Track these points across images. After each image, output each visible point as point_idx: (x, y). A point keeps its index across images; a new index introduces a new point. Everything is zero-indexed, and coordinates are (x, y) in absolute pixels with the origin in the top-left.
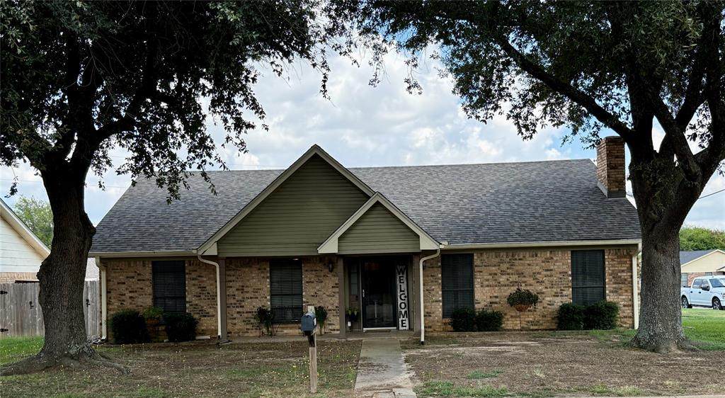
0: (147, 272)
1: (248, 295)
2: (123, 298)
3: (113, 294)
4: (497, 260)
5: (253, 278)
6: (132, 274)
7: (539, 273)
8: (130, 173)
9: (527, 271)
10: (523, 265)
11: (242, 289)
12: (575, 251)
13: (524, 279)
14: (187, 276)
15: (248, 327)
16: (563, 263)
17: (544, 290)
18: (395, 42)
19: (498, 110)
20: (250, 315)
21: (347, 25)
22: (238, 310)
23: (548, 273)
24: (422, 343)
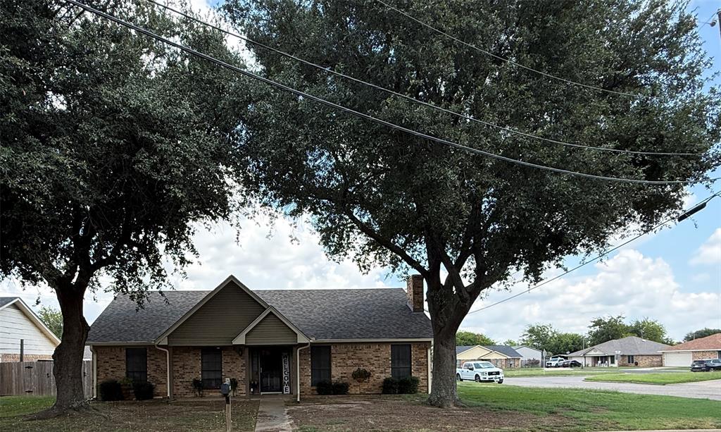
0: (123, 356)
1: (187, 371)
2: (107, 371)
3: (101, 369)
4: (346, 350)
5: (190, 360)
6: (113, 357)
7: (372, 359)
8: (113, 292)
9: (365, 357)
10: (362, 353)
11: (183, 367)
12: (394, 345)
13: (362, 362)
14: (148, 358)
15: (187, 391)
16: (386, 353)
17: (375, 369)
18: (283, 212)
19: (347, 256)
20: (188, 383)
21: (253, 201)
22: (180, 380)
23: (377, 358)
24: (298, 402)
